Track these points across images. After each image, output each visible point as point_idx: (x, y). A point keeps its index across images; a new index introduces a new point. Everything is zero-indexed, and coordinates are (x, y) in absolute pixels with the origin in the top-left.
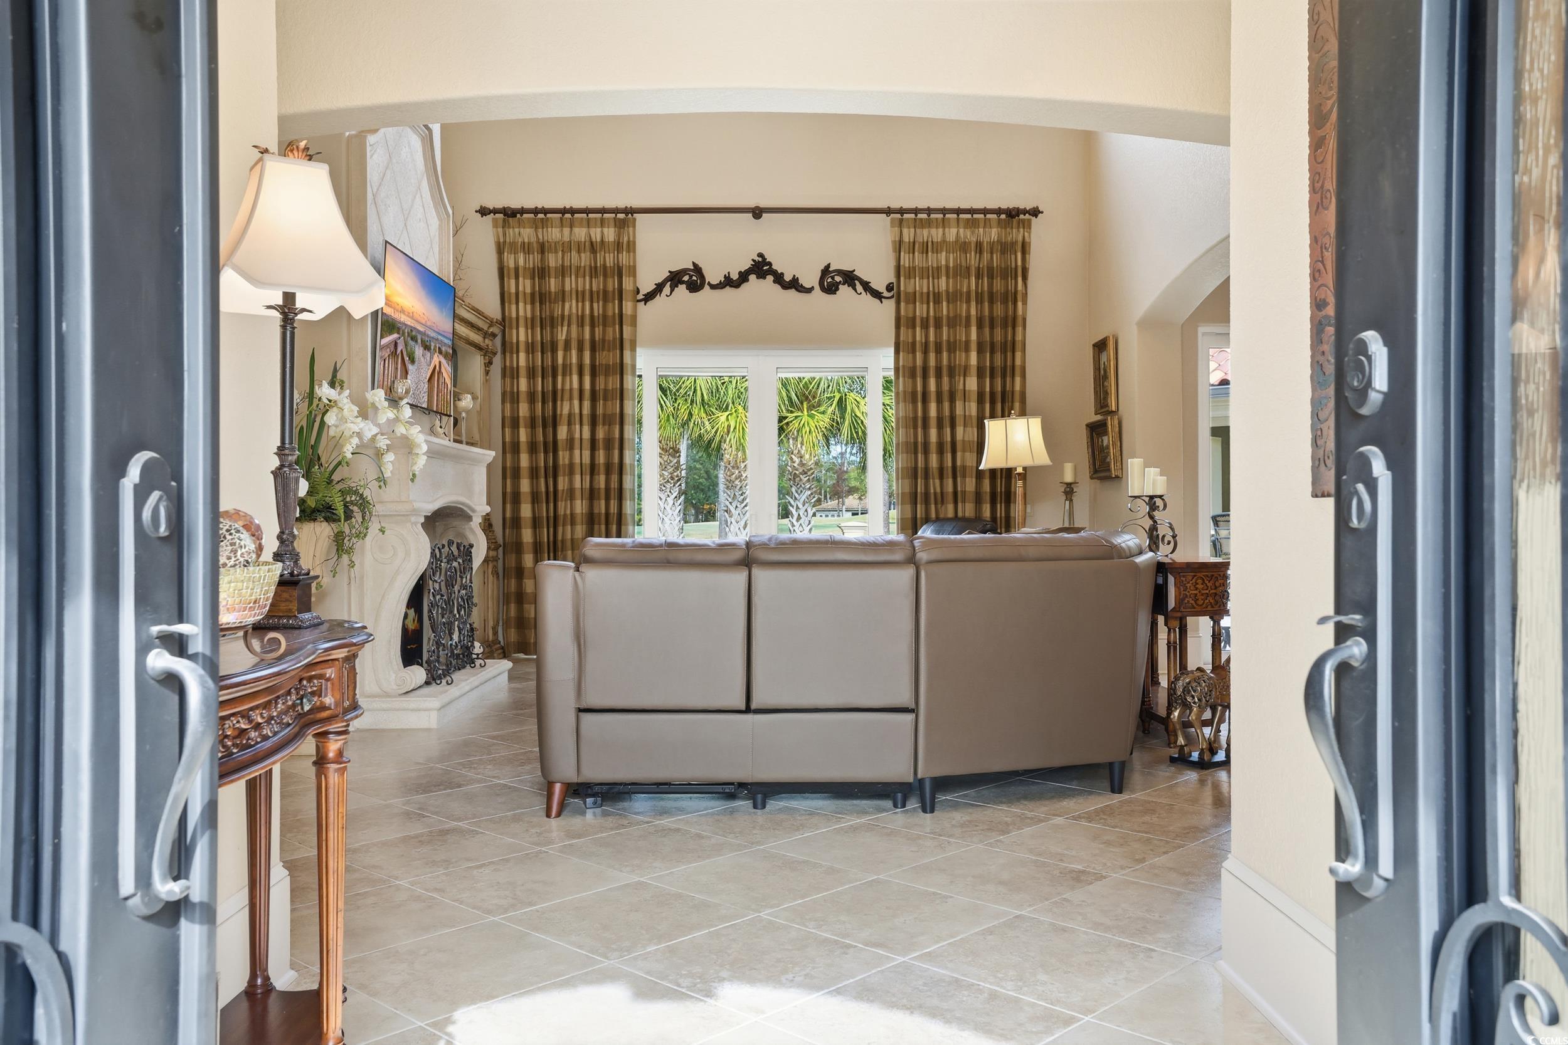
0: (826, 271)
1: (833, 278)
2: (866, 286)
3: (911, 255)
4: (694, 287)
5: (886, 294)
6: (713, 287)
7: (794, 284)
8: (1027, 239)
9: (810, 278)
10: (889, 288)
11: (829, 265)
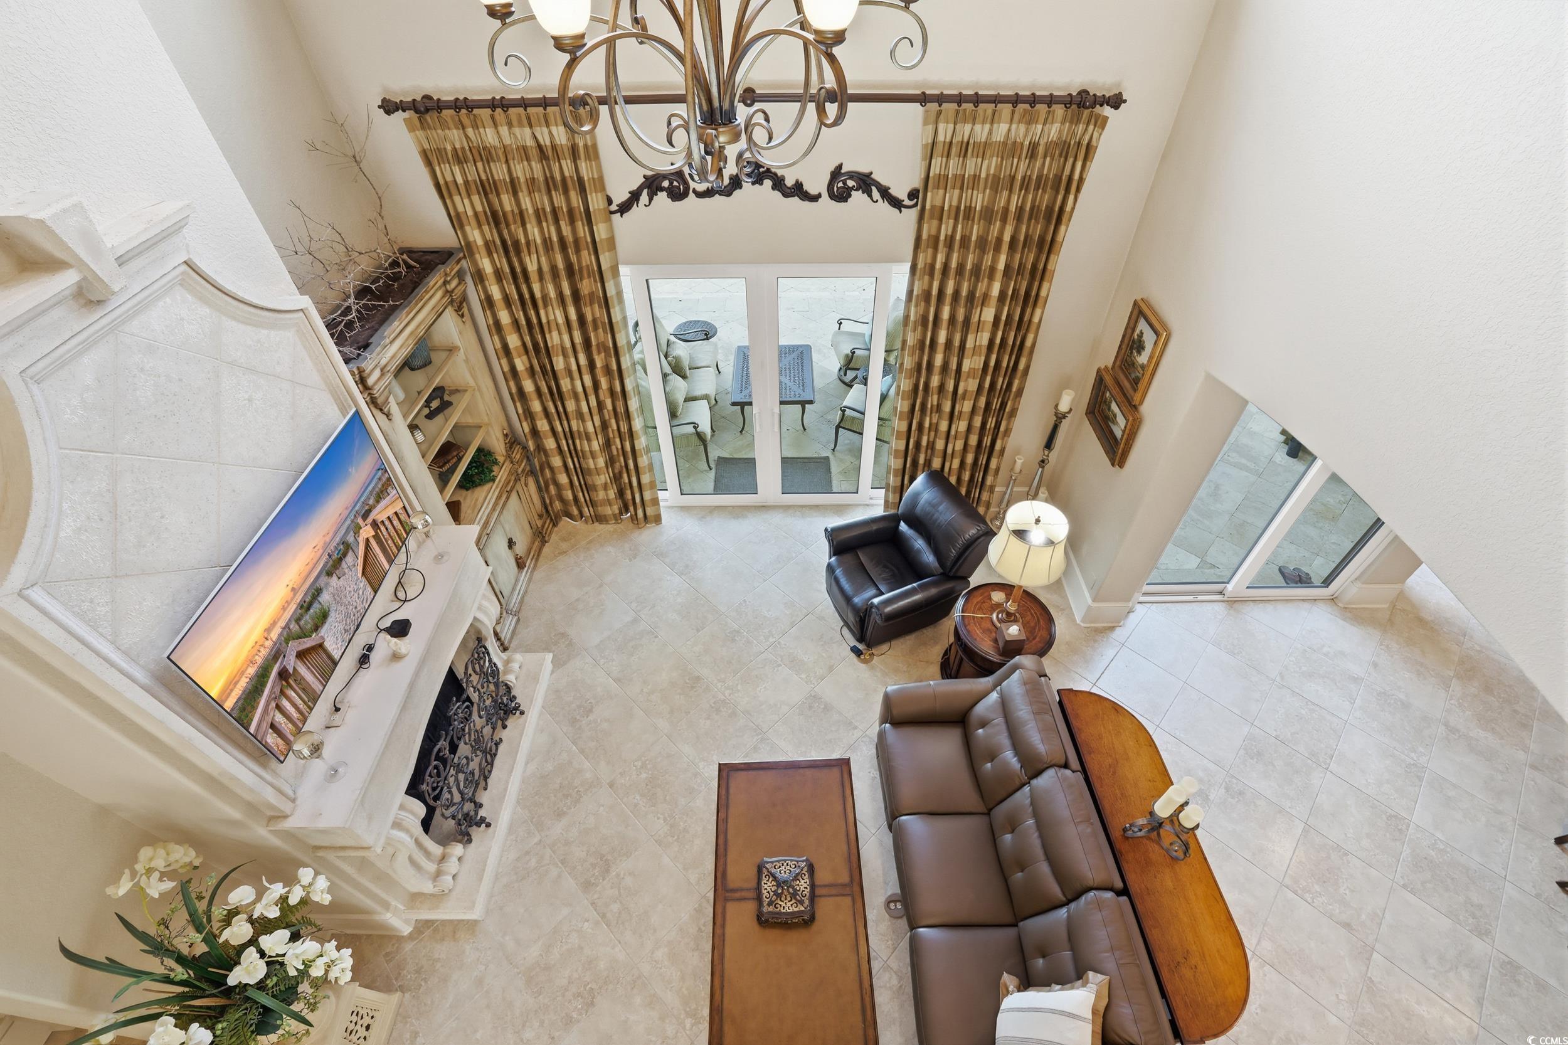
0: (836, 173)
1: (845, 183)
2: (885, 193)
3: (944, 159)
4: (678, 195)
5: (907, 202)
6: (700, 195)
7: (798, 191)
8: (1094, 143)
9: (817, 183)
10: (913, 194)
11: (840, 166)
